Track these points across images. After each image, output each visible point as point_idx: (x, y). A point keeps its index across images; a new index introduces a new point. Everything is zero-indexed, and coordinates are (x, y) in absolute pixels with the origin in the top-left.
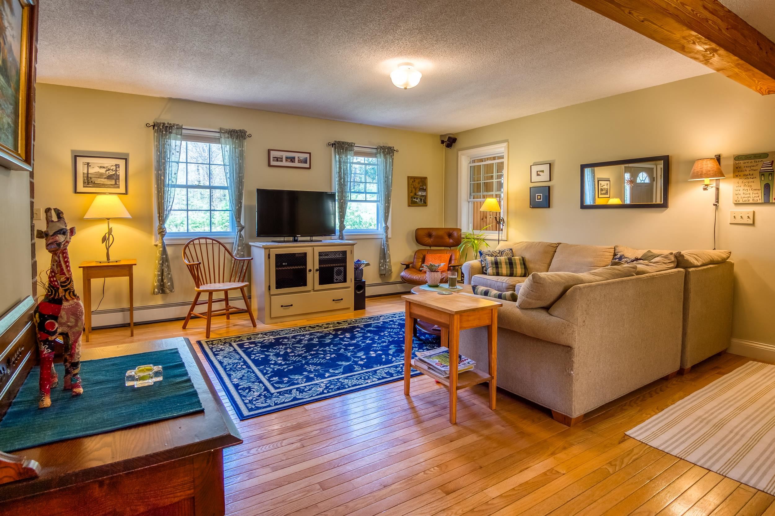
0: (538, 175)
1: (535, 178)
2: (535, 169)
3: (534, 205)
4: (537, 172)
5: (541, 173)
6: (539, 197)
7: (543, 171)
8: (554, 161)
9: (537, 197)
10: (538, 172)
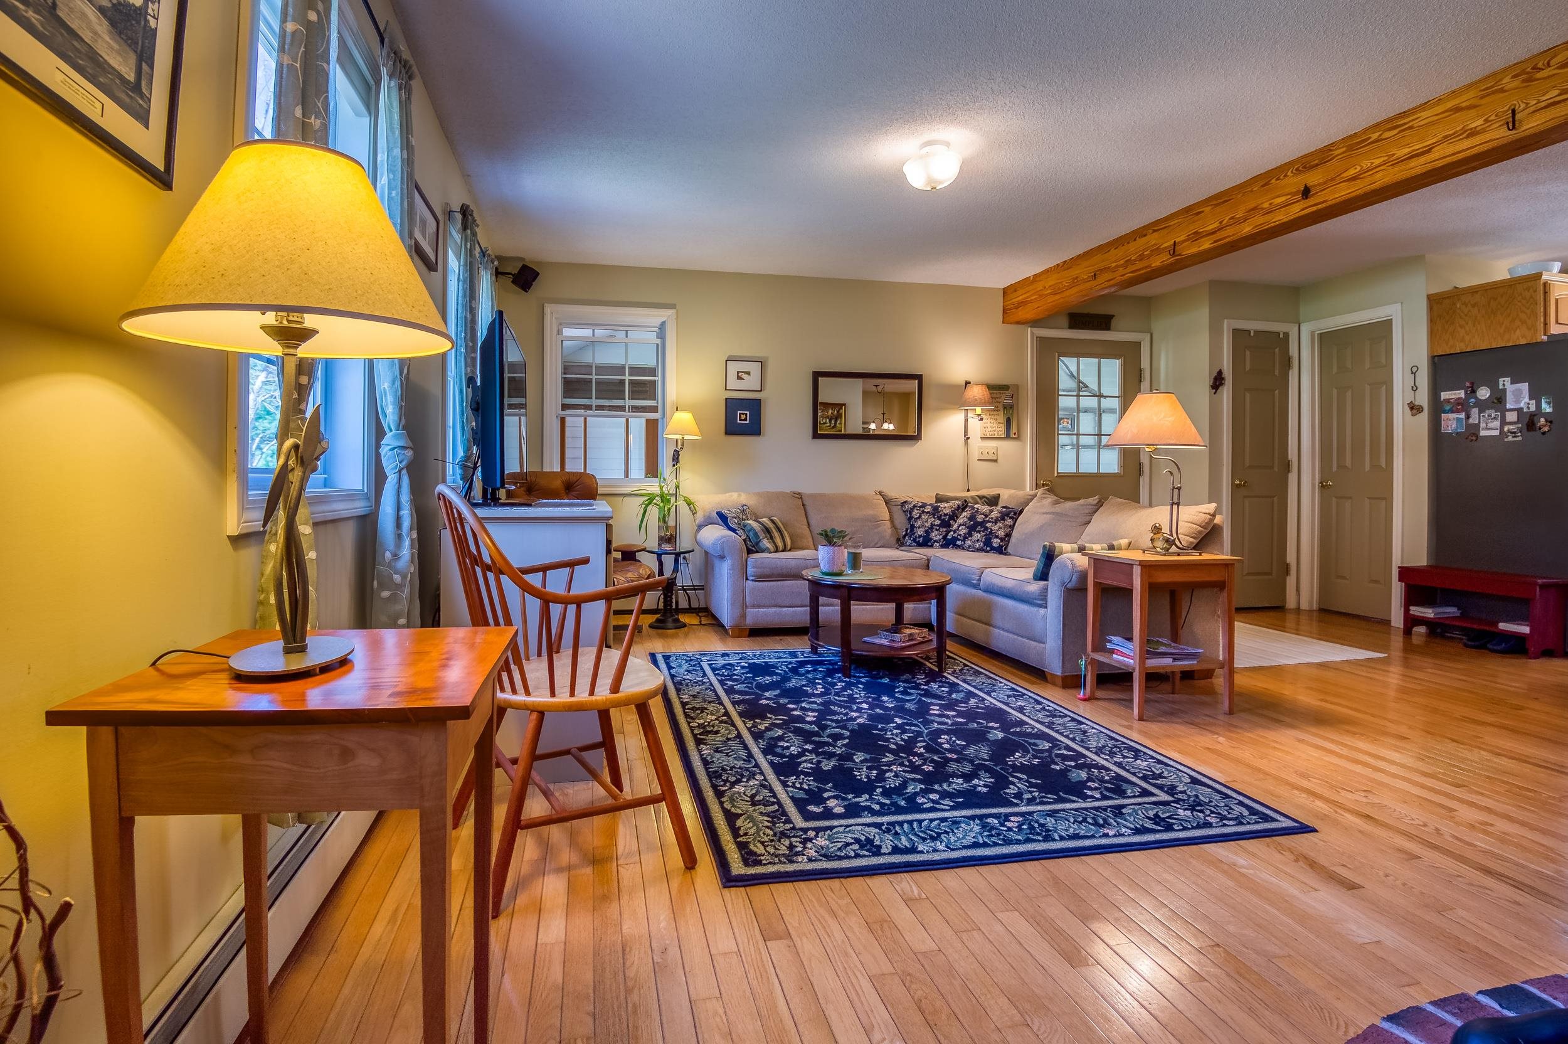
0: (739, 378)
1: (733, 383)
2: (733, 368)
3: (732, 429)
4: (738, 372)
5: (744, 376)
6: (743, 417)
7: (748, 373)
8: (767, 358)
9: (740, 417)
10: (740, 374)
